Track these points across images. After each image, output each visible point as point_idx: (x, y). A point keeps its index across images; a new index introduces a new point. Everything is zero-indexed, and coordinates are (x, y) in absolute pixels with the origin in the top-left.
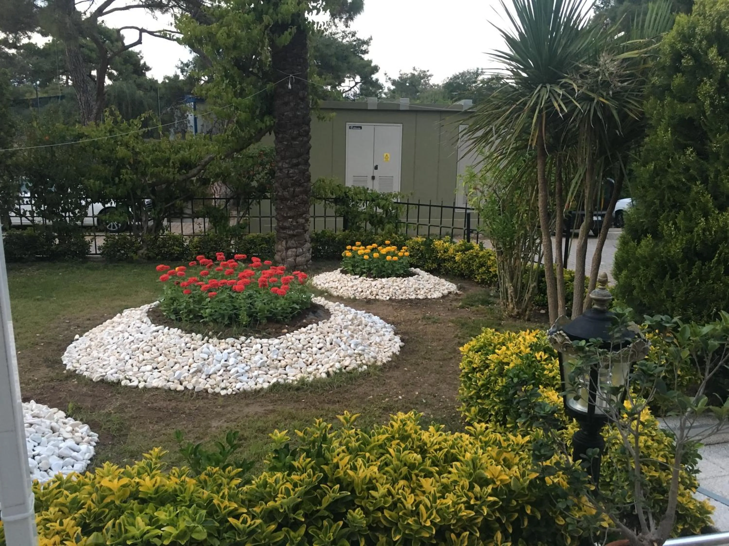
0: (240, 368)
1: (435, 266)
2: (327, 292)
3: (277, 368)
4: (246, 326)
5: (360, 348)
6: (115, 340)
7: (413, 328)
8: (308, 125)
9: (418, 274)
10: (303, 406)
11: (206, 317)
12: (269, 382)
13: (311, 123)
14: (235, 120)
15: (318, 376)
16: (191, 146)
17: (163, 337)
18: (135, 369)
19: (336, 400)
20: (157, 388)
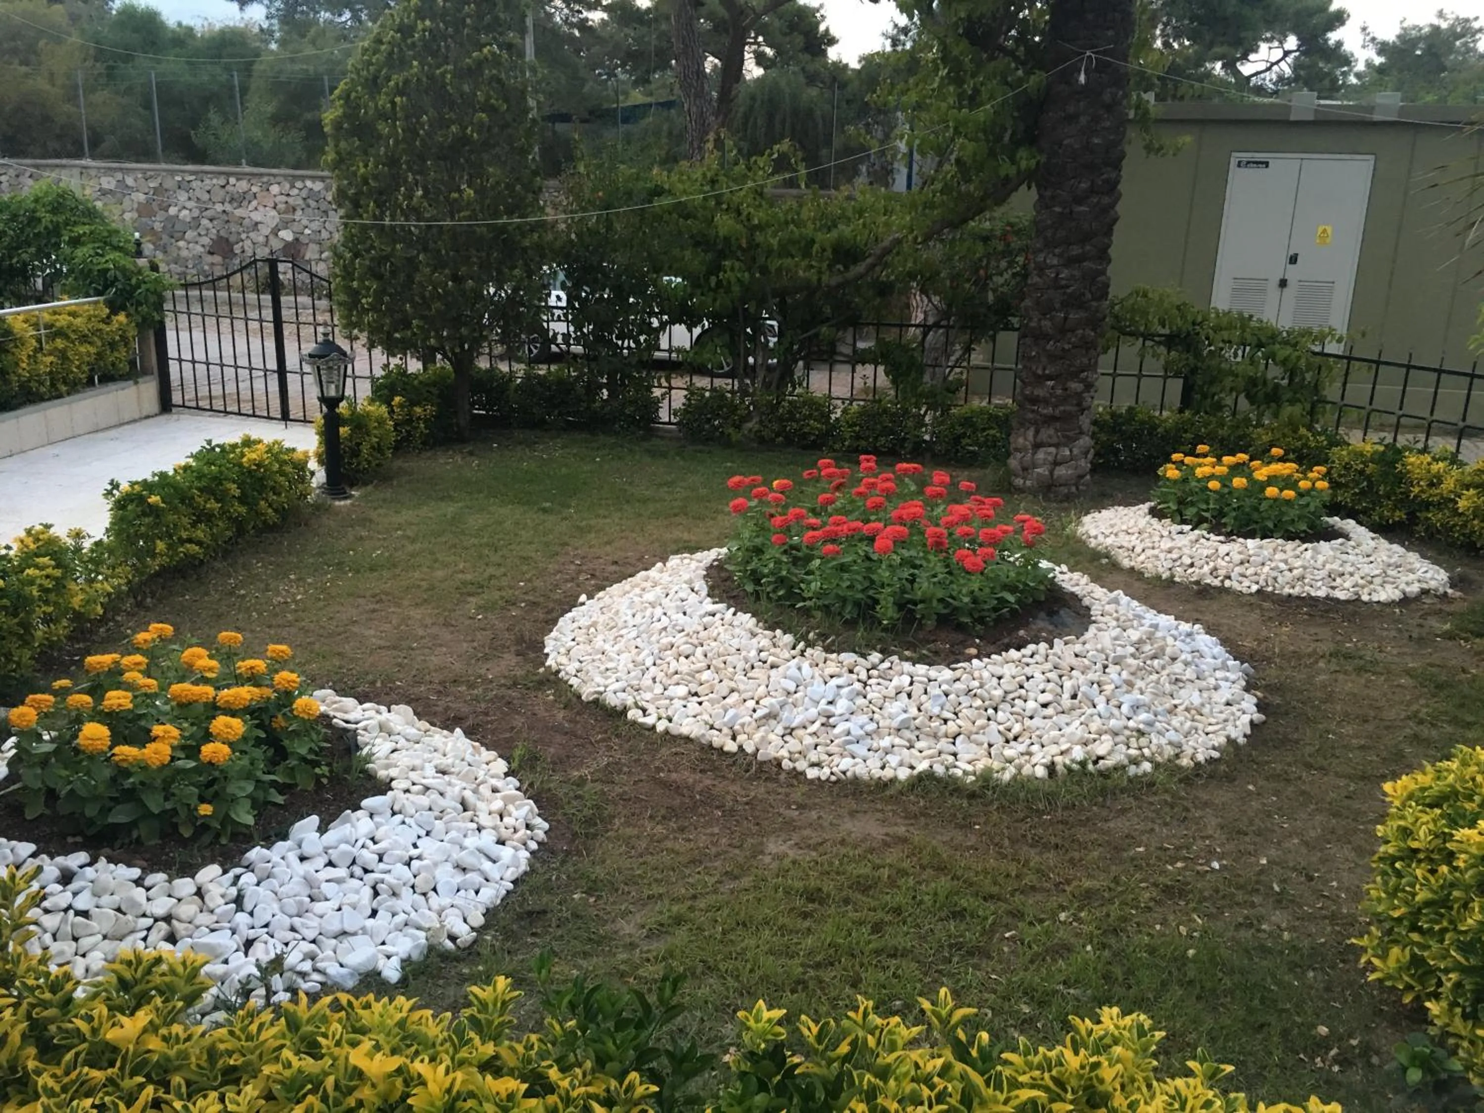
0: (857, 725)
1: (1400, 515)
2: (1107, 555)
3: (935, 736)
4: (885, 629)
5: (1143, 716)
6: (638, 619)
7: (1300, 676)
8: (1117, 166)
9: (1347, 537)
10: (972, 840)
11: (810, 599)
12: (912, 768)
13: (1124, 162)
14: (953, 158)
15: (1026, 770)
16: (861, 213)
17: (721, 629)
18: (658, 689)
19: (1053, 840)
20: (687, 739)
